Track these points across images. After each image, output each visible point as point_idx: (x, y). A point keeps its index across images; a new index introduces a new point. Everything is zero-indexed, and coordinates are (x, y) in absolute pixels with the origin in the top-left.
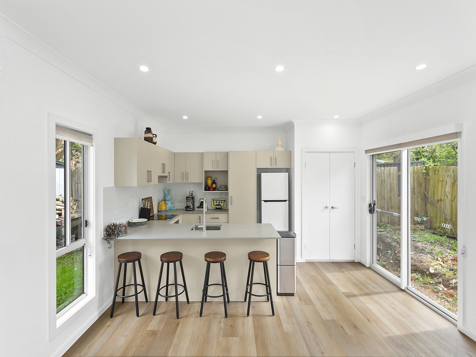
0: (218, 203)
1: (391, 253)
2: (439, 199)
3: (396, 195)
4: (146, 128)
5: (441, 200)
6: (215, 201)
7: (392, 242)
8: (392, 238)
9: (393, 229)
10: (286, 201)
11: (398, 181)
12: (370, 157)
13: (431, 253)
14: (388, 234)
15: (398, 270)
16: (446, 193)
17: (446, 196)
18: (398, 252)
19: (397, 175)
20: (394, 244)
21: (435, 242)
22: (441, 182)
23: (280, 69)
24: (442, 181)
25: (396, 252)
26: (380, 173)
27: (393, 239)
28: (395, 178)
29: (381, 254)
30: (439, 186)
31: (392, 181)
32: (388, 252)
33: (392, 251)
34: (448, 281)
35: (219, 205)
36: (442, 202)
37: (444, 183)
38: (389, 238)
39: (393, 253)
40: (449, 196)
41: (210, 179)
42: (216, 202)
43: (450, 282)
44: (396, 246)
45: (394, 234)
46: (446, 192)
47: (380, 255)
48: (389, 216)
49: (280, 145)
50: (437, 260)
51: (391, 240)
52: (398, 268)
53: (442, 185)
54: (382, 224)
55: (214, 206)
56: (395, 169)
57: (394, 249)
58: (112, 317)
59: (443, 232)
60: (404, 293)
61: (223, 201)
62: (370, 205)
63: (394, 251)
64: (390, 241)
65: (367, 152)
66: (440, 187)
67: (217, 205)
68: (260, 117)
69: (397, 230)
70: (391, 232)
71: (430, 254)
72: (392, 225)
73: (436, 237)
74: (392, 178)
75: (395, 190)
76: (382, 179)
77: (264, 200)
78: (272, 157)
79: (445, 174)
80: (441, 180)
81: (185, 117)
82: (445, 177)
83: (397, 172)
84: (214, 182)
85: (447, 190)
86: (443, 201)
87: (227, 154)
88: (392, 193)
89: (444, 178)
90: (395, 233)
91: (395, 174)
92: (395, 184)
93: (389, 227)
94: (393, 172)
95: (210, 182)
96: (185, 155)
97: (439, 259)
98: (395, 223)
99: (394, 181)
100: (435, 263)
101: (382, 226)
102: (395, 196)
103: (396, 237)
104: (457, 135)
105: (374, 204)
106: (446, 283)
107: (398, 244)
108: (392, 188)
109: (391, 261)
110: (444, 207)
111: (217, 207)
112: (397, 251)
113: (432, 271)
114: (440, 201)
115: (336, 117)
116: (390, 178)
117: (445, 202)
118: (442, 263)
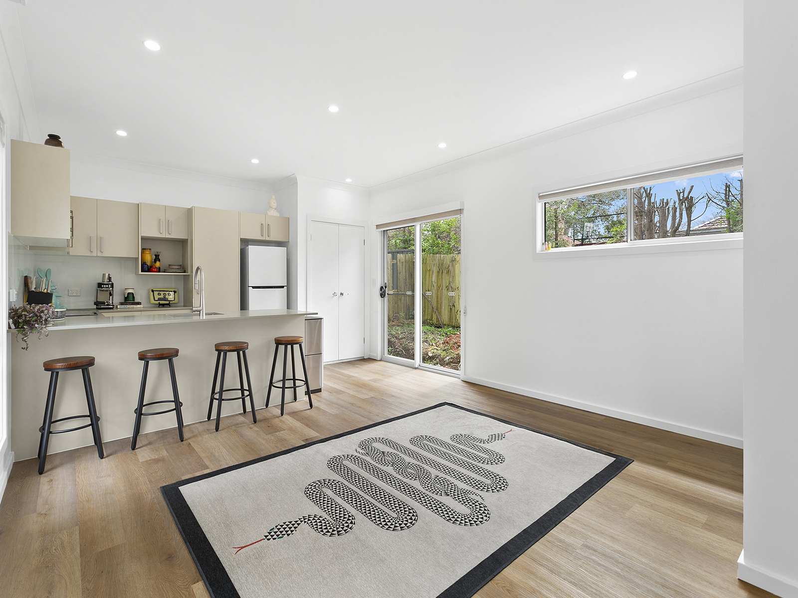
0: (162, 296)
1: (391, 350)
2: (427, 290)
4: (49, 135)
6: (156, 293)
10: (283, 287)
12: (381, 232)
17: (432, 286)
23: (334, 109)
34: (443, 359)
35: (164, 299)
40: (435, 285)
41: (148, 252)
42: (159, 294)
43: (445, 360)
44: (395, 342)
49: (274, 207)
50: (432, 345)
55: (155, 300)
57: (394, 345)
58: (41, 472)
60: (417, 370)
61: (171, 291)
62: (382, 288)
65: (378, 226)
67: (159, 299)
68: (255, 161)
77: (252, 287)
78: (264, 223)
81: (121, 133)
84: (157, 258)
85: (433, 280)
87: (189, 212)
95: (149, 258)
96: (97, 203)
97: (434, 344)
100: (431, 349)
104: (460, 211)
105: (386, 287)
106: (442, 362)
111: (162, 302)
113: (430, 355)
115: (349, 180)
118: (436, 347)
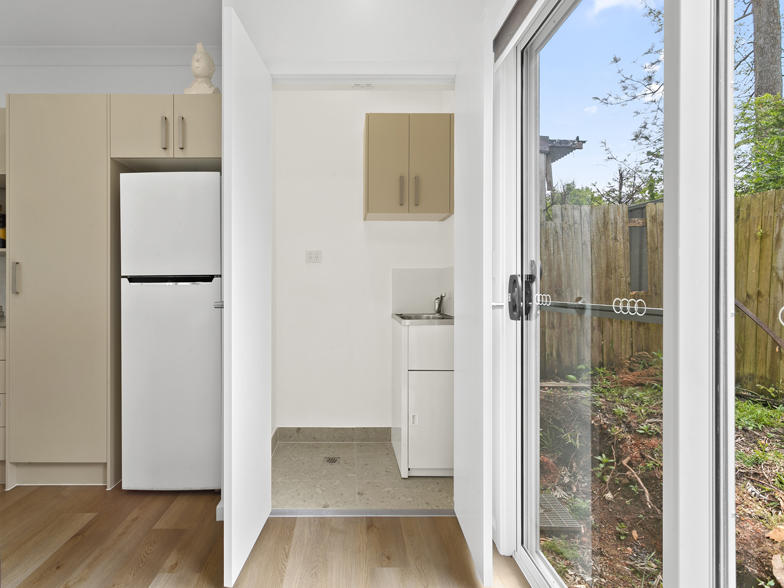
1: (607, 464)
2: (750, 293)
3: (623, 283)
5: (759, 294)
7: (610, 426)
8: (610, 411)
9: (615, 382)
10: (210, 279)
11: (628, 243)
13: (756, 474)
14: (601, 397)
15: (631, 535)
16: (777, 274)
17: (775, 280)
18: (630, 463)
19: (627, 228)
20: (616, 430)
21: (757, 429)
22: (758, 241)
24: (762, 237)
25: (625, 462)
26: (579, 222)
27: (614, 414)
28: (620, 237)
29: (577, 464)
30: (751, 255)
31: (611, 243)
32: (599, 458)
33: (609, 456)
36: (760, 299)
37: (768, 242)
38: (602, 410)
39: (612, 464)
44: (623, 440)
45: (617, 399)
46: (777, 268)
47: (571, 467)
48: (603, 345)
51: (608, 419)
52: (630, 529)
53: (761, 251)
54: (584, 368)
56: (621, 211)
57: (617, 449)
59: (774, 392)
62: (513, 282)
63: (619, 458)
64: (604, 421)
66: (756, 258)
69: (627, 386)
70: (609, 390)
71: (752, 481)
72: (613, 370)
73: (759, 412)
74: (612, 236)
75: (621, 270)
76: (584, 239)
77: (128, 277)
78: (168, 115)
79: (771, 214)
80: (759, 234)
82: (772, 226)
83: (626, 219)
85: (779, 264)
86: (766, 297)
88: (611, 278)
89: (768, 228)
90: (621, 395)
91: (620, 225)
92: (621, 253)
93: (604, 374)
94: (615, 219)
98: (622, 366)
99: (618, 244)
101: (583, 374)
102: (620, 288)
103: (622, 410)
107: (629, 432)
108: (613, 265)
109: (609, 496)
110: (771, 316)
112: (628, 458)
114: (754, 297)
116: (607, 237)
117: (772, 299)
